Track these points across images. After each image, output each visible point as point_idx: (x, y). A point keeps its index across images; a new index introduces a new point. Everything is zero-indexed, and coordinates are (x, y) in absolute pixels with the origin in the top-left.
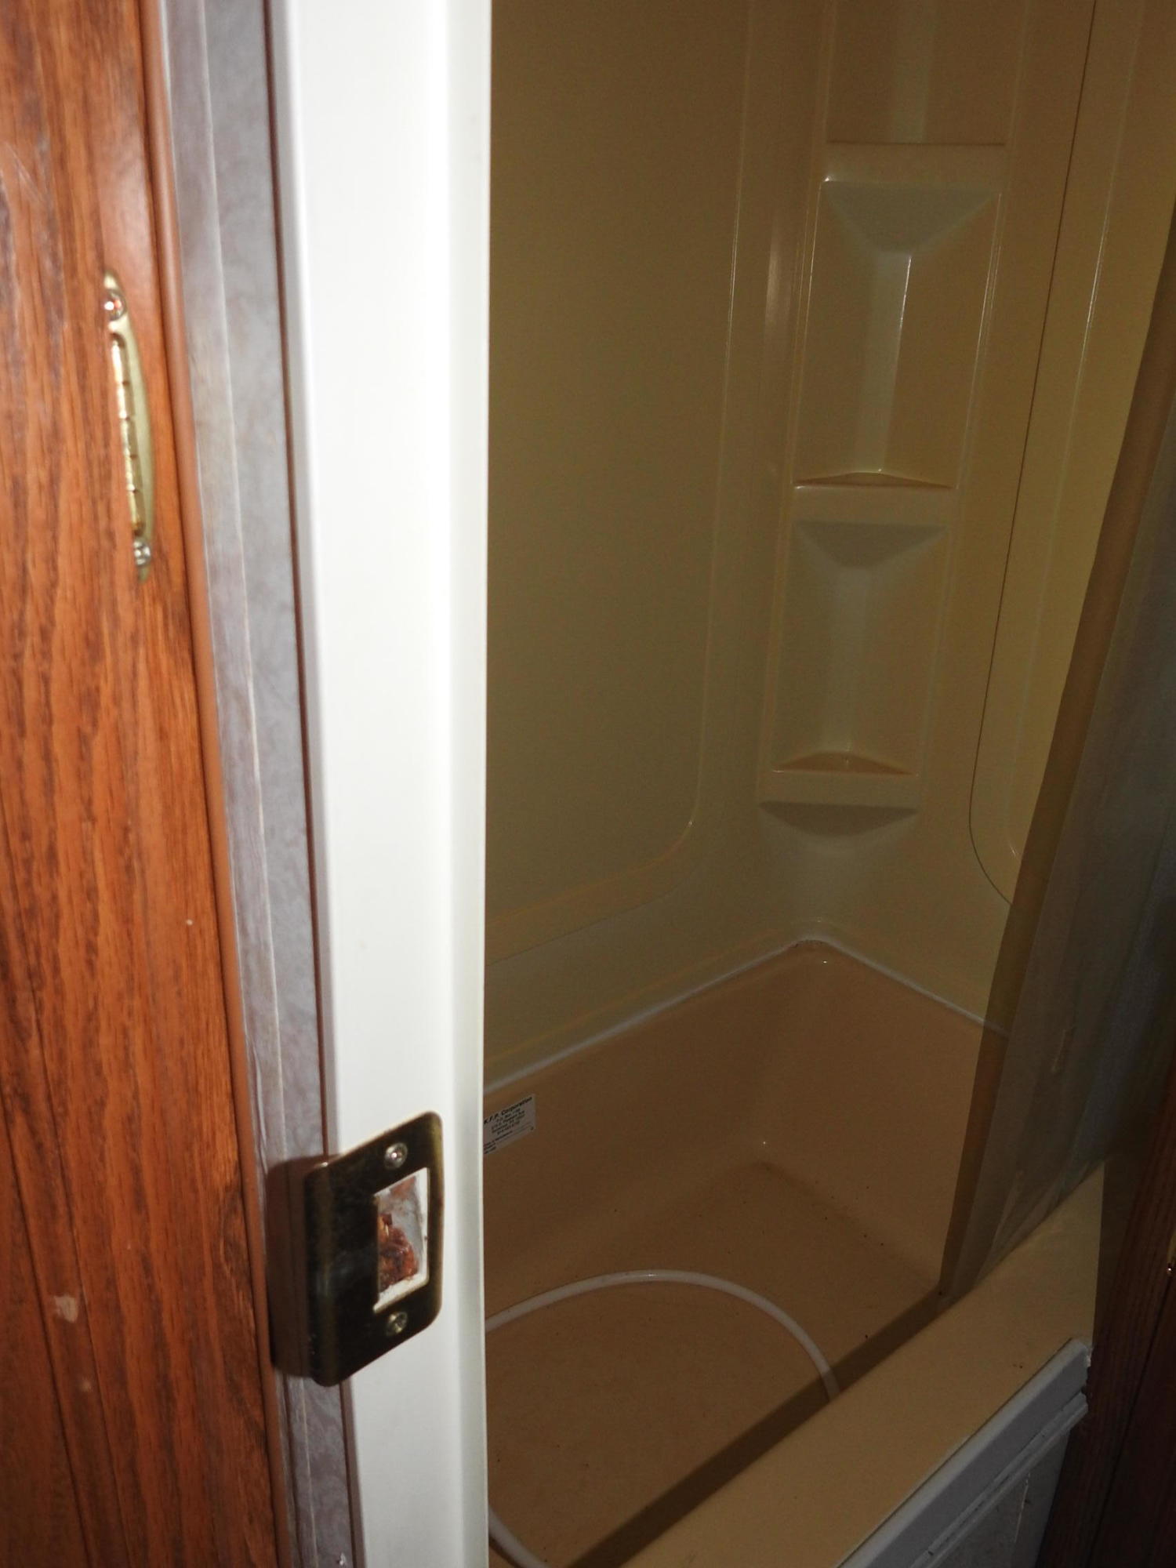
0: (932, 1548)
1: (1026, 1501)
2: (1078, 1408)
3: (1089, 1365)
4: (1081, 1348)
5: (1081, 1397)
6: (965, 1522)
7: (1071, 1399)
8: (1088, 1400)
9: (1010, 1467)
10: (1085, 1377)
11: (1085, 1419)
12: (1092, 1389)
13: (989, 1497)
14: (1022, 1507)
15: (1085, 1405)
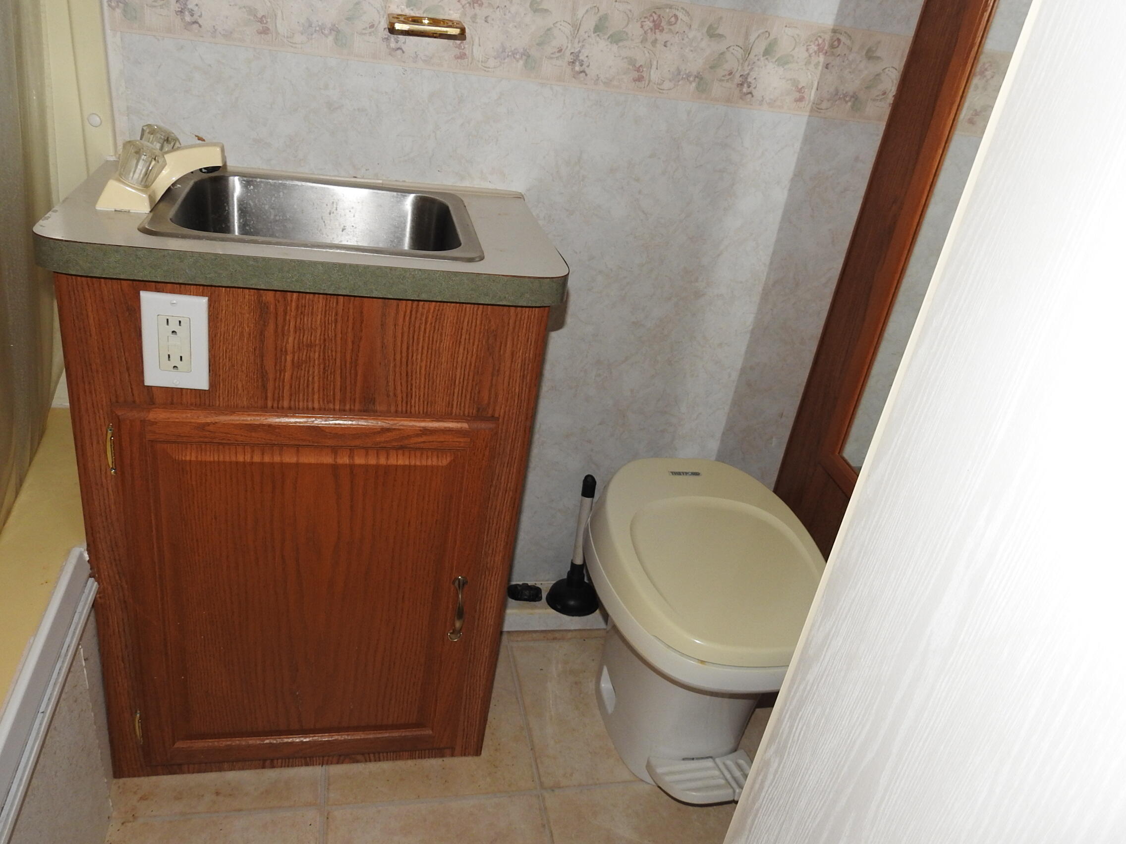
0: (41, 710)
1: (85, 660)
2: (92, 587)
3: (88, 559)
4: (80, 551)
5: (92, 580)
6: (55, 684)
7: (86, 583)
8: (96, 581)
9: (68, 640)
10: (88, 566)
11: (99, 592)
12: (95, 572)
13: (63, 662)
14: (84, 664)
15: (96, 583)
